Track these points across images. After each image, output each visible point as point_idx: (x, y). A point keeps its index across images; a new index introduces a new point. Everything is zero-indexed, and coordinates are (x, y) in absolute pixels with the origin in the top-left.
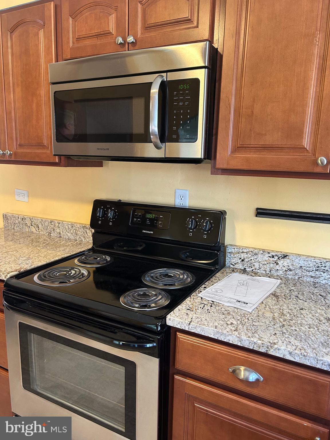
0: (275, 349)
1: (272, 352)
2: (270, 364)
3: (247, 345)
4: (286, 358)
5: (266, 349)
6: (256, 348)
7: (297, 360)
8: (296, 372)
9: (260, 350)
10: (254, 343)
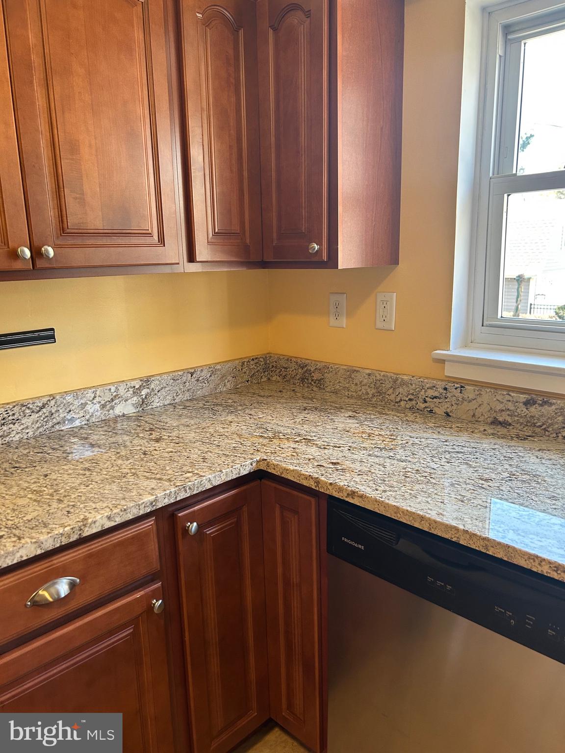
0: (91, 524)
1: (87, 532)
2: (83, 552)
3: (51, 546)
4: (105, 528)
5: (79, 533)
6: (65, 541)
7: (118, 520)
8: (116, 539)
9: (71, 540)
10: (60, 536)
